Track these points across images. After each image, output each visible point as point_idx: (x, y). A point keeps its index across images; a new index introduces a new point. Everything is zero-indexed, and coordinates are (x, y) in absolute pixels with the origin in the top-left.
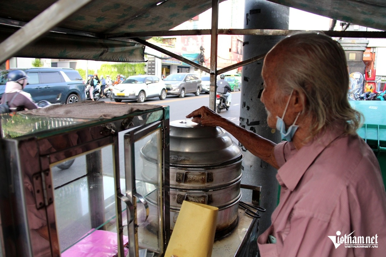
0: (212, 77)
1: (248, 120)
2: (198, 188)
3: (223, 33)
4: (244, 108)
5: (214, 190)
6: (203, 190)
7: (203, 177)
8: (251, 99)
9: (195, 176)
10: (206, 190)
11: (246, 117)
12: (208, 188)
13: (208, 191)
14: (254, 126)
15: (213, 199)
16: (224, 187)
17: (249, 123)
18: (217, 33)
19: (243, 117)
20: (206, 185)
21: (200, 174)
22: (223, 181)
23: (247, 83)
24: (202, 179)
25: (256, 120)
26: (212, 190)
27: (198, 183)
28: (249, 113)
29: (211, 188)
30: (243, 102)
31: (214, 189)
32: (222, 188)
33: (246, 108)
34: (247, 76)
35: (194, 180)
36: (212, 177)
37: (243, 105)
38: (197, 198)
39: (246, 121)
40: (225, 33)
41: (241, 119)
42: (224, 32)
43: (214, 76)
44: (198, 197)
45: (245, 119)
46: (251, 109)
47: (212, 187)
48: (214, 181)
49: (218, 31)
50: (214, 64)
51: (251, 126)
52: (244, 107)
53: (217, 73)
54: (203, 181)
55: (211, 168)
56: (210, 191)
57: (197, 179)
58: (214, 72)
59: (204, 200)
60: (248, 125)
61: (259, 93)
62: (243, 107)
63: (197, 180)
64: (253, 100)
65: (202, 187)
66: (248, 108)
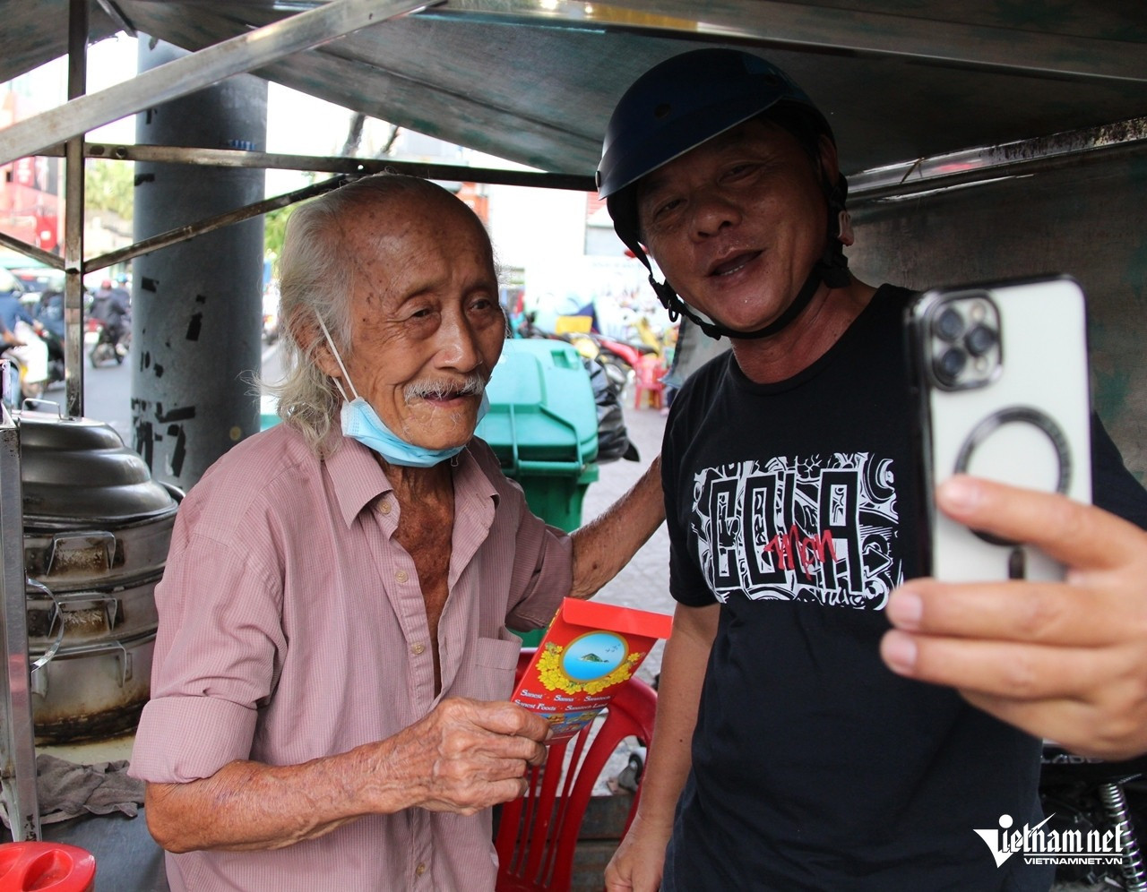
0: (73, 280)
1: (159, 406)
2: (87, 587)
3: (103, 155)
4: (145, 369)
5: (126, 588)
6: (98, 590)
7: (100, 554)
8: (168, 345)
9: (78, 554)
10: (107, 589)
11: (152, 398)
12: (114, 581)
13: (112, 590)
14: (179, 423)
15: (124, 613)
16: (151, 579)
17: (164, 413)
18: (85, 154)
19: (141, 397)
20: (108, 574)
21: (91, 546)
22: (150, 561)
23: (150, 296)
24: (95, 560)
25: (183, 403)
26: (122, 588)
27: (86, 572)
28: (163, 384)
29: (119, 583)
30: (142, 354)
31: (127, 585)
32: (147, 580)
33: (151, 371)
34: (150, 276)
35: (76, 563)
36: (123, 552)
37: (142, 363)
38: (84, 613)
39: (154, 408)
40: (108, 155)
41: (137, 406)
42: (106, 153)
43: (79, 276)
44: (85, 610)
45: (150, 403)
46: (169, 373)
47: (124, 579)
48: (127, 562)
49: (86, 150)
50: (77, 242)
51: (169, 424)
52: (147, 366)
53: (86, 267)
54: (100, 565)
55: (120, 527)
56: (117, 592)
57: (83, 560)
58: (77, 266)
59: (103, 619)
60: (162, 420)
61: (188, 325)
62: (142, 369)
63: (82, 565)
64: (173, 345)
65: (99, 583)
66: (159, 371)
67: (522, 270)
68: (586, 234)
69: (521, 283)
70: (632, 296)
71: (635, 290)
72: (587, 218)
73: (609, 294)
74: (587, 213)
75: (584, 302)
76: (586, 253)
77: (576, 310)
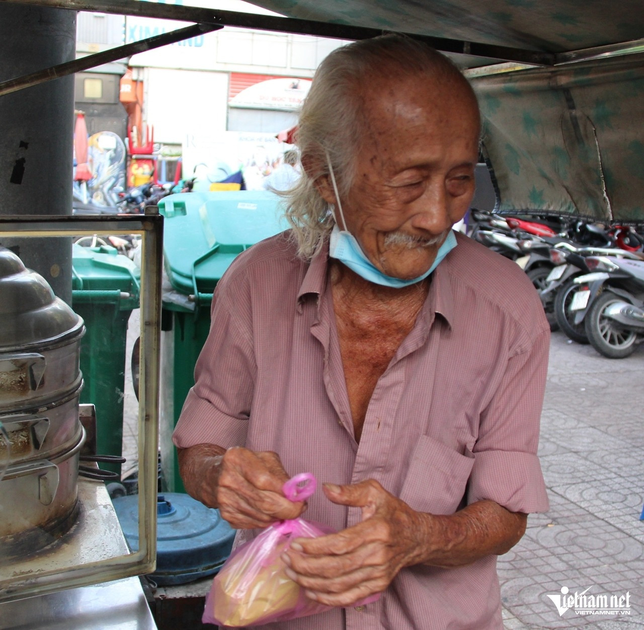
5: (49, 408)
26: (45, 409)
67: (180, 145)
68: (228, 113)
69: (180, 155)
70: (273, 165)
71: (275, 161)
72: (228, 101)
73: (254, 164)
74: (228, 97)
75: (233, 171)
76: (227, 129)
77: (224, 177)
